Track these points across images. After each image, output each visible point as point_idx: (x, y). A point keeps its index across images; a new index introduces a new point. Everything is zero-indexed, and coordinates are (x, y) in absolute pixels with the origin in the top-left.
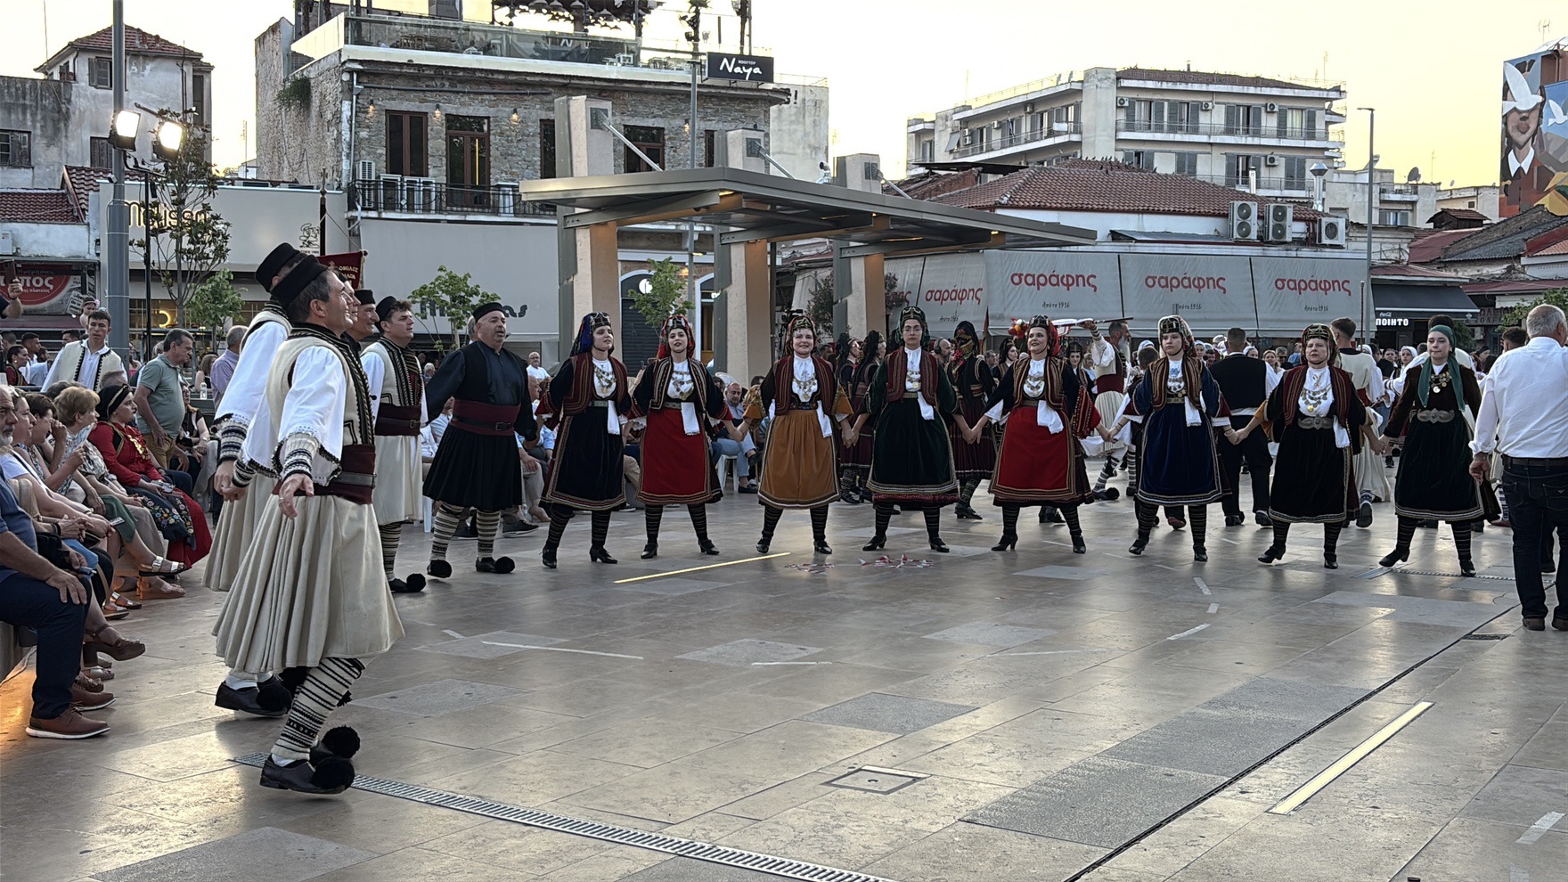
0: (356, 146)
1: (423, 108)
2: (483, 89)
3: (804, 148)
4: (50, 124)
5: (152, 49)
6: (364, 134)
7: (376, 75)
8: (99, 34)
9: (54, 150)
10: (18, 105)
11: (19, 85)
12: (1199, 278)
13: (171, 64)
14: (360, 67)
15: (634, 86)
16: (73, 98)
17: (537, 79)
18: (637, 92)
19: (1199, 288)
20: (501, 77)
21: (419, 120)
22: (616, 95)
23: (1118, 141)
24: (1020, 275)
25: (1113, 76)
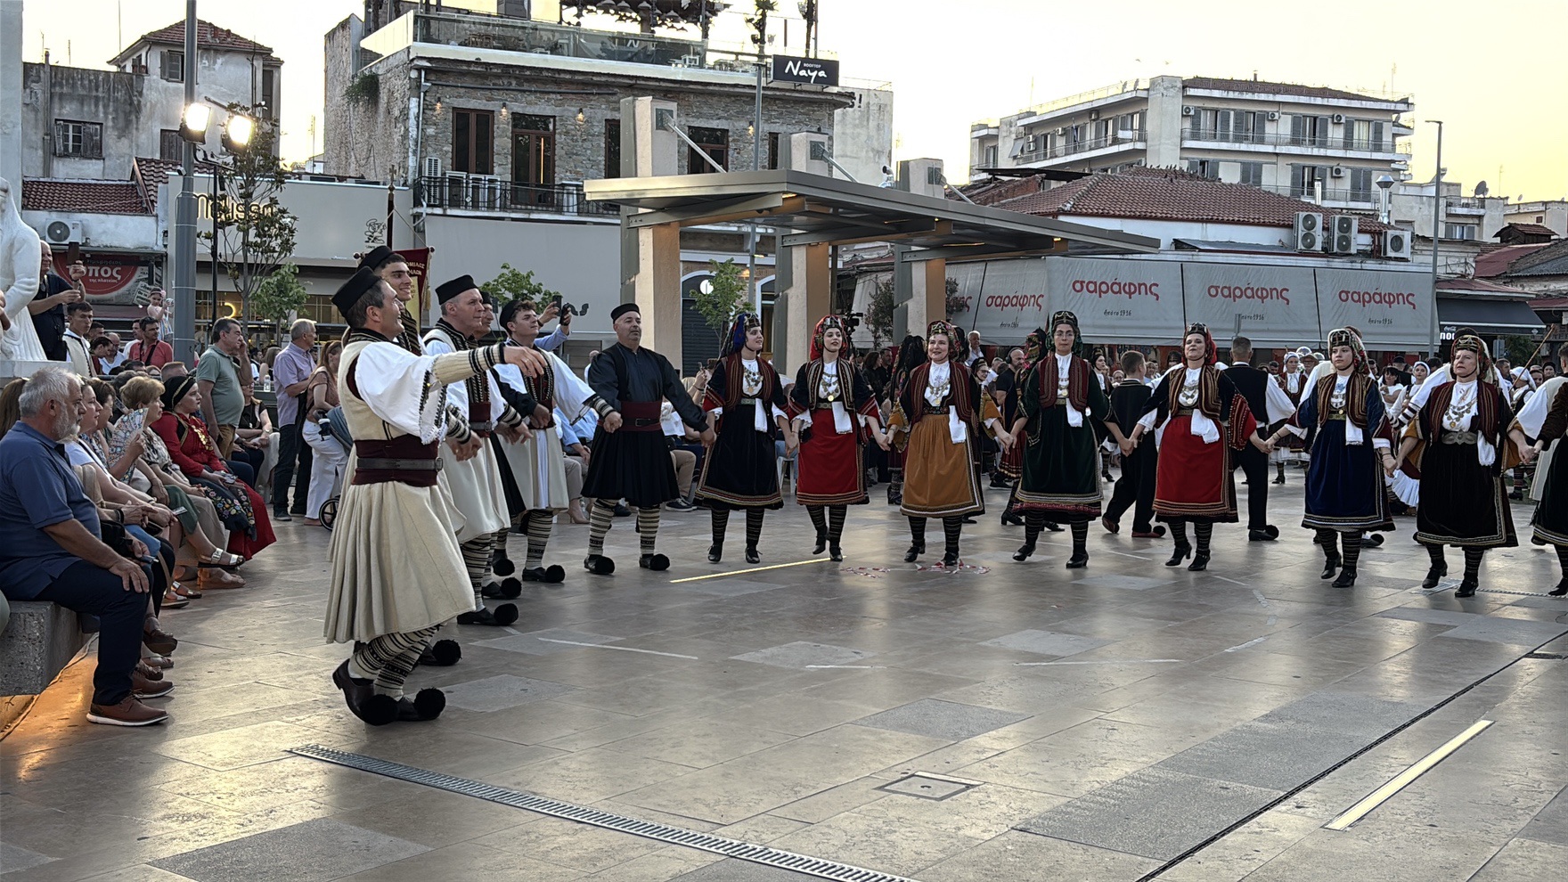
0: (423, 143)
1: (490, 106)
2: (549, 88)
3: (867, 152)
4: (121, 116)
5: (223, 43)
6: (431, 131)
7: (444, 72)
8: (171, 27)
9: (125, 141)
10: (90, 98)
11: (92, 77)
12: (1263, 289)
13: (242, 59)
14: (428, 65)
15: (700, 87)
16: (144, 91)
17: (603, 79)
18: (702, 93)
19: (1262, 298)
20: (568, 77)
21: (486, 118)
22: (681, 96)
23: (1183, 149)
24: (1082, 283)
25: (1180, 85)
